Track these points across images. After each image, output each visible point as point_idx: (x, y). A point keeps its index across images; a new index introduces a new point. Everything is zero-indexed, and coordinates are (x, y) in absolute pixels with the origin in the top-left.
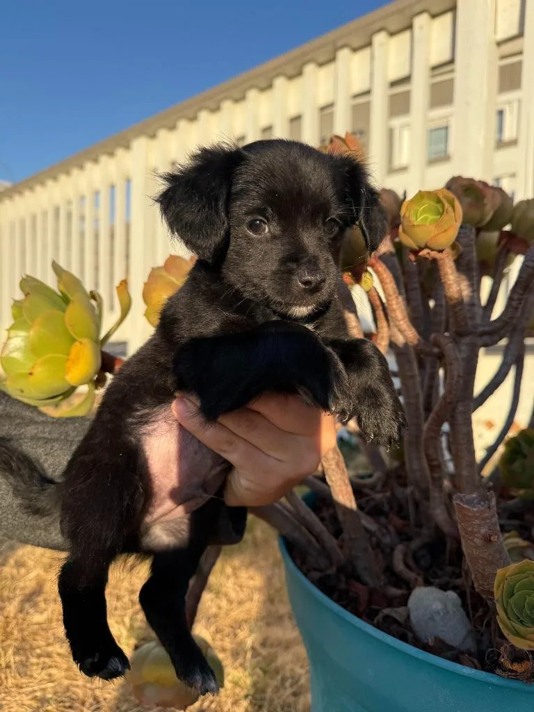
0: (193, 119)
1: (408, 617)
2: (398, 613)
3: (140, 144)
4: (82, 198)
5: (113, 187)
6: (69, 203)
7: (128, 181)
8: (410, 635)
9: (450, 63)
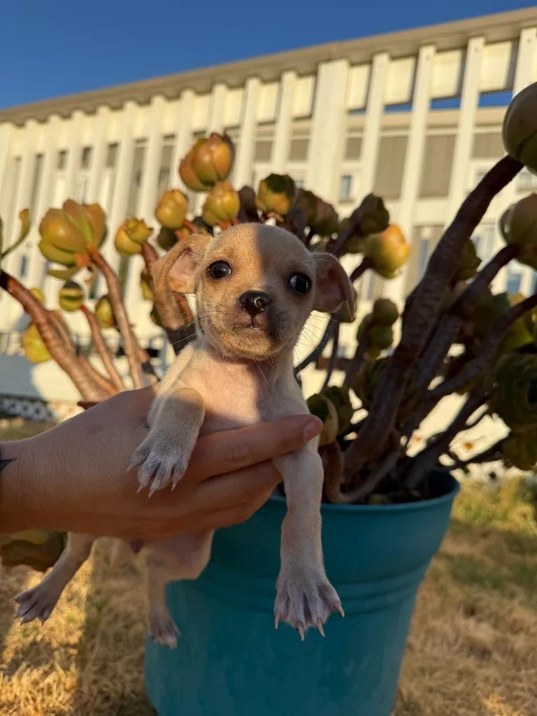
9: (309, 117)
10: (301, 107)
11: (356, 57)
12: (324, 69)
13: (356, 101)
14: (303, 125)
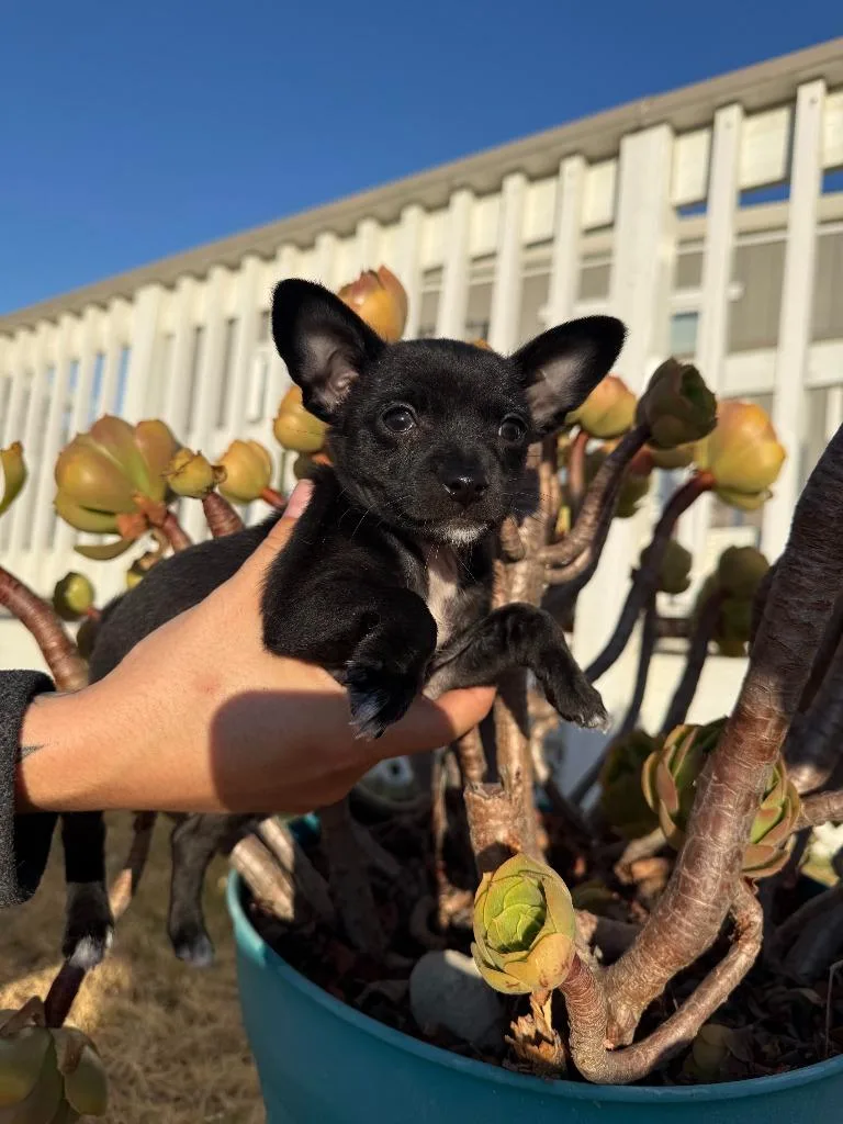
0: (234, 267)
1: (407, 993)
2: (392, 989)
3: (149, 296)
4: (50, 369)
5: (100, 356)
6: (29, 374)
7: (125, 349)
8: (402, 1019)
9: (609, 226)
10: (595, 212)
11: (685, 117)
12: (630, 146)
13: (687, 191)
14: (598, 241)
